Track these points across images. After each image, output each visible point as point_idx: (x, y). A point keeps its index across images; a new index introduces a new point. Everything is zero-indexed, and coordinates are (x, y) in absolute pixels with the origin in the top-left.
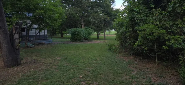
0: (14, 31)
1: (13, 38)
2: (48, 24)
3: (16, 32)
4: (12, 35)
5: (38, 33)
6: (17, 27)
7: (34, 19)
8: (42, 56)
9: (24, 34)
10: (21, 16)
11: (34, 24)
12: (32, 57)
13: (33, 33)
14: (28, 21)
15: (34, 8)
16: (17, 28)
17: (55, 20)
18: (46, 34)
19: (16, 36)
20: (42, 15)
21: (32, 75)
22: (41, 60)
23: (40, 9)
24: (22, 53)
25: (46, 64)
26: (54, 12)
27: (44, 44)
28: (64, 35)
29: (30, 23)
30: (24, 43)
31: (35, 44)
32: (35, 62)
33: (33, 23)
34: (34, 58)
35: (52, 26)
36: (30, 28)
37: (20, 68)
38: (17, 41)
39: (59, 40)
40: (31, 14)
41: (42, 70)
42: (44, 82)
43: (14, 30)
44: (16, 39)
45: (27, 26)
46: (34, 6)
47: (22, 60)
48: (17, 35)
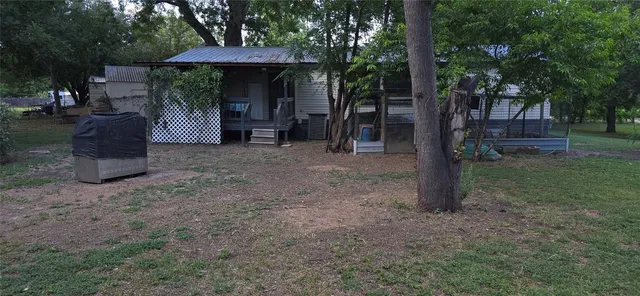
0: (454, 106)
1: (448, 126)
2: (559, 80)
3: (459, 110)
4: (446, 117)
5: (519, 113)
6: (463, 92)
7: (512, 64)
8: (526, 195)
9: (475, 114)
10: (472, 59)
11: (512, 82)
12: (493, 191)
13: (502, 111)
14: (493, 74)
15: (517, 26)
16: (462, 95)
17: (595, 64)
18: (547, 115)
19: (458, 121)
20: (545, 47)
21: (495, 253)
22: (525, 207)
23: (539, 29)
24: (468, 173)
25: (541, 224)
26: (592, 31)
27: (533, 152)
28: (621, 122)
29: (496, 80)
30: (473, 145)
31: (504, 151)
32: (503, 208)
33: (507, 78)
34: (501, 196)
35: (578, 87)
36: (493, 97)
37: (458, 220)
38: (459, 136)
39: (596, 141)
40: (504, 50)
41: (527, 242)
42: (533, 287)
43: (453, 101)
44: (455, 130)
45: (487, 90)
46: (517, 21)
47: (465, 196)
48: (460, 116)
